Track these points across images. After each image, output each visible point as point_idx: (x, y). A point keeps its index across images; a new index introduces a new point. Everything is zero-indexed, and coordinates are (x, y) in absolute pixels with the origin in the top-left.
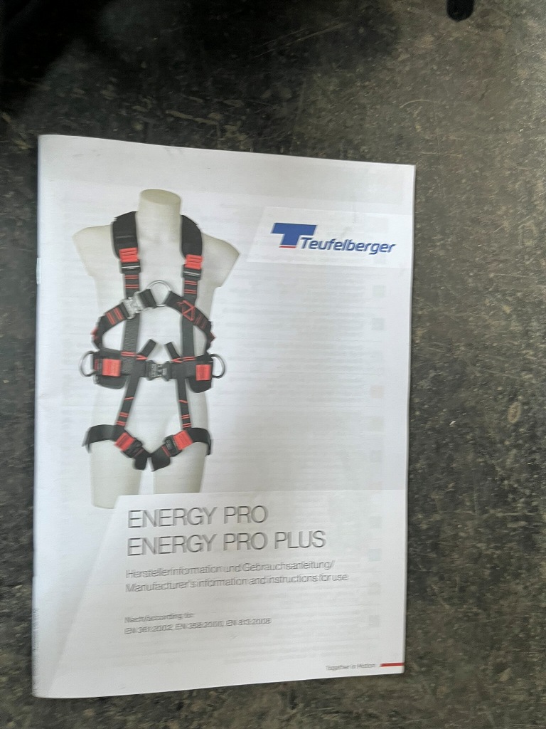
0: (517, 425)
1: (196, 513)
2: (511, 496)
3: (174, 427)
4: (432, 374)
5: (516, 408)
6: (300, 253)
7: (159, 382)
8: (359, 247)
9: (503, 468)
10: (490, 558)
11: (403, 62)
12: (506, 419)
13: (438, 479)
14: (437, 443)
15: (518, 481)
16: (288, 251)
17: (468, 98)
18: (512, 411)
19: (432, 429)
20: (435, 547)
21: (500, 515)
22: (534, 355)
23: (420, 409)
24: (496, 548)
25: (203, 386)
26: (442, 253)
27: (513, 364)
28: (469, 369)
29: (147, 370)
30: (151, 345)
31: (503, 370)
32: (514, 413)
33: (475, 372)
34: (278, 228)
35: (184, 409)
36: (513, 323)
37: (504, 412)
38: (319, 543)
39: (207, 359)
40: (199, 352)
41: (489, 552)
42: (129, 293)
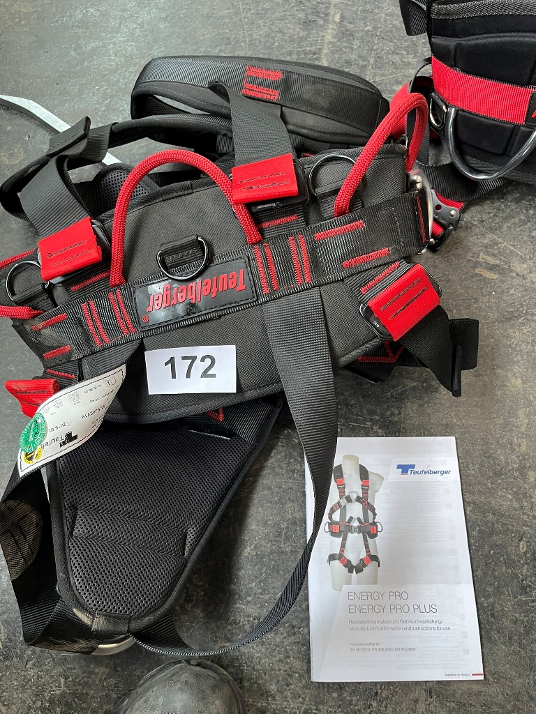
0: (525, 553)
1: (376, 594)
2: (528, 589)
3: (363, 555)
4: (478, 528)
5: (523, 544)
6: (409, 476)
7: (356, 534)
8: (435, 472)
9: (522, 575)
10: (523, 622)
11: (444, 394)
12: (519, 550)
13: (489, 580)
14: (486, 562)
15: (531, 582)
16: (405, 476)
17: (475, 406)
18: (521, 546)
19: (482, 555)
20: (493, 615)
21: (524, 599)
22: (528, 518)
23: (475, 546)
24: (525, 616)
25: (374, 536)
26: (473, 473)
27: (518, 523)
28: (496, 526)
29: (350, 529)
30: (351, 518)
31: (513, 526)
32: (523, 547)
33: (499, 527)
34: (399, 467)
35: (367, 546)
36: (514, 503)
37: (518, 546)
38: (434, 611)
39: (375, 524)
40: (371, 521)
41: (521, 618)
42: (341, 497)
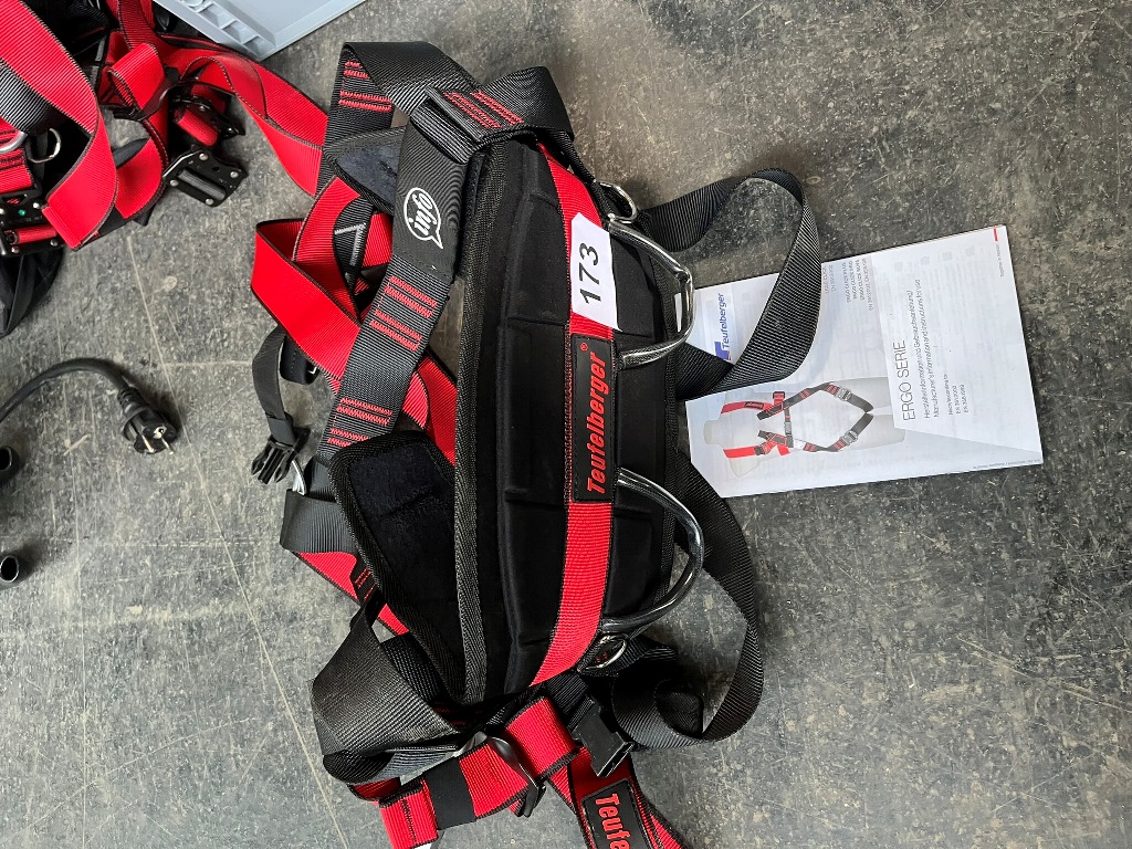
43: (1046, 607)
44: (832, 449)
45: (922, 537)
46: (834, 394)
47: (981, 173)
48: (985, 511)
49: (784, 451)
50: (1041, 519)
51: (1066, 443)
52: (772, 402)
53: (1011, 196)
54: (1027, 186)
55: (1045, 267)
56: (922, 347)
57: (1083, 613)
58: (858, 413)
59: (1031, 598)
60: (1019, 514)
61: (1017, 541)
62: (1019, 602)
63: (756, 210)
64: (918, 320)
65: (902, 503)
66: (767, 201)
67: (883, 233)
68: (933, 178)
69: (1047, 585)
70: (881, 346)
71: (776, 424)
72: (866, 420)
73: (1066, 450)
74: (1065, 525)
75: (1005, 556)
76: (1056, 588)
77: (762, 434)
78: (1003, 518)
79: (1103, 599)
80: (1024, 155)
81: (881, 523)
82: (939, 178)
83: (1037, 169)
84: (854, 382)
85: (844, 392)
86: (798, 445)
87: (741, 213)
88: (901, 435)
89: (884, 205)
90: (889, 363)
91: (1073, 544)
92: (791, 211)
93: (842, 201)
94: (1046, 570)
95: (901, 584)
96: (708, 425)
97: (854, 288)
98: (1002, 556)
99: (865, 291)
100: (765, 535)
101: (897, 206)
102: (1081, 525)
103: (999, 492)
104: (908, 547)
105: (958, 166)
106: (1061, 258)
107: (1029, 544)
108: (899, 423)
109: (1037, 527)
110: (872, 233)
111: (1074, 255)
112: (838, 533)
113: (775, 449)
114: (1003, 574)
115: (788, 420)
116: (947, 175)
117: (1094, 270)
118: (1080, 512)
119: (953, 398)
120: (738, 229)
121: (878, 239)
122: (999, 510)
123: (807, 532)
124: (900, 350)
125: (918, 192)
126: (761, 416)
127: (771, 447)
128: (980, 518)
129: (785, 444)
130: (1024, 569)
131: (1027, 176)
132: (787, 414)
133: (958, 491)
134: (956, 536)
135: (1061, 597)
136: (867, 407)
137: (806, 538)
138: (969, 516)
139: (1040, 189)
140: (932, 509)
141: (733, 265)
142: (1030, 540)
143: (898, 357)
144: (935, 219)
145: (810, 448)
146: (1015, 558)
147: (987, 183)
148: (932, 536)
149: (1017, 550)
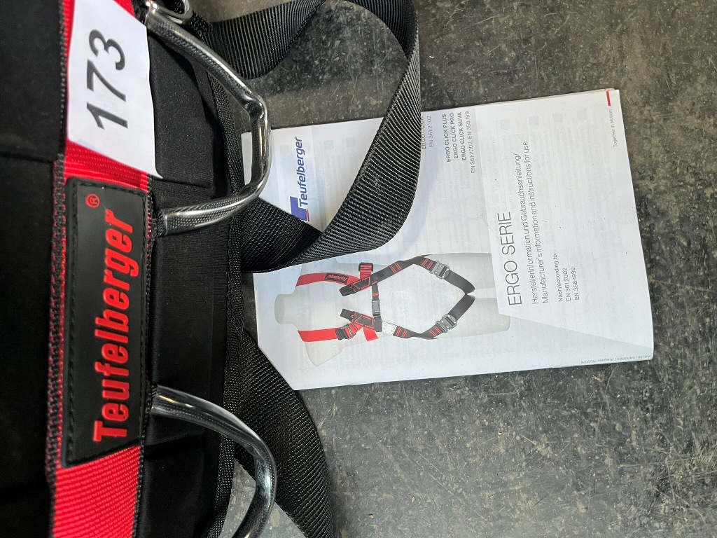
43: (648, 516)
44: (428, 335)
45: (522, 439)
46: (430, 270)
47: (592, 28)
48: (589, 410)
49: (370, 336)
50: (645, 420)
51: (672, 336)
52: (357, 275)
53: (623, 57)
54: (638, 48)
55: (656, 141)
56: (530, 220)
57: (682, 522)
58: (456, 294)
59: (633, 508)
60: (624, 415)
61: (621, 444)
62: (621, 512)
63: (343, 41)
64: (526, 189)
65: (501, 400)
66: (355, 31)
67: (487, 84)
68: (542, 27)
69: (649, 493)
70: (483, 216)
71: (361, 302)
72: (466, 303)
73: (672, 344)
74: (669, 425)
75: (608, 461)
76: (658, 496)
77: (345, 314)
78: (608, 418)
79: (703, 505)
80: (636, 14)
81: (478, 422)
82: (548, 28)
83: (647, 31)
84: (454, 256)
85: (441, 268)
86: (388, 329)
87: (324, 43)
88: (505, 324)
89: (488, 53)
90: (493, 237)
91: (676, 447)
92: (383, 47)
93: (442, 42)
94: (649, 476)
95: (498, 495)
96: (280, 300)
97: (455, 146)
98: (606, 461)
99: (467, 149)
100: (344, 434)
101: (502, 55)
102: (685, 426)
103: (604, 389)
104: (507, 451)
105: (568, 17)
106: (672, 132)
107: (633, 449)
108: (504, 309)
109: (641, 429)
110: (475, 83)
111: (684, 129)
112: (429, 434)
113: (361, 333)
114: (606, 482)
115: (376, 297)
116: (557, 26)
117: (703, 148)
118: (684, 412)
119: (563, 282)
120: (321, 61)
121: (481, 91)
122: (604, 409)
123: (394, 432)
124: (504, 222)
125: (526, 41)
126: (345, 292)
127: (357, 330)
128: (583, 418)
129: (372, 326)
130: (628, 476)
131: (638, 36)
132: (375, 290)
133: (560, 387)
134: (559, 438)
135: (663, 505)
136: (467, 287)
137: (393, 438)
138: (572, 416)
139: (651, 54)
140: (533, 407)
141: (313, 104)
142: (634, 443)
143: (503, 231)
144: (543, 74)
145: (401, 333)
146: (618, 464)
147: (598, 40)
148: (533, 438)
149: (620, 455)
